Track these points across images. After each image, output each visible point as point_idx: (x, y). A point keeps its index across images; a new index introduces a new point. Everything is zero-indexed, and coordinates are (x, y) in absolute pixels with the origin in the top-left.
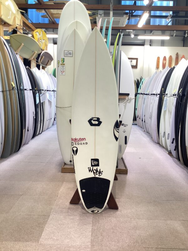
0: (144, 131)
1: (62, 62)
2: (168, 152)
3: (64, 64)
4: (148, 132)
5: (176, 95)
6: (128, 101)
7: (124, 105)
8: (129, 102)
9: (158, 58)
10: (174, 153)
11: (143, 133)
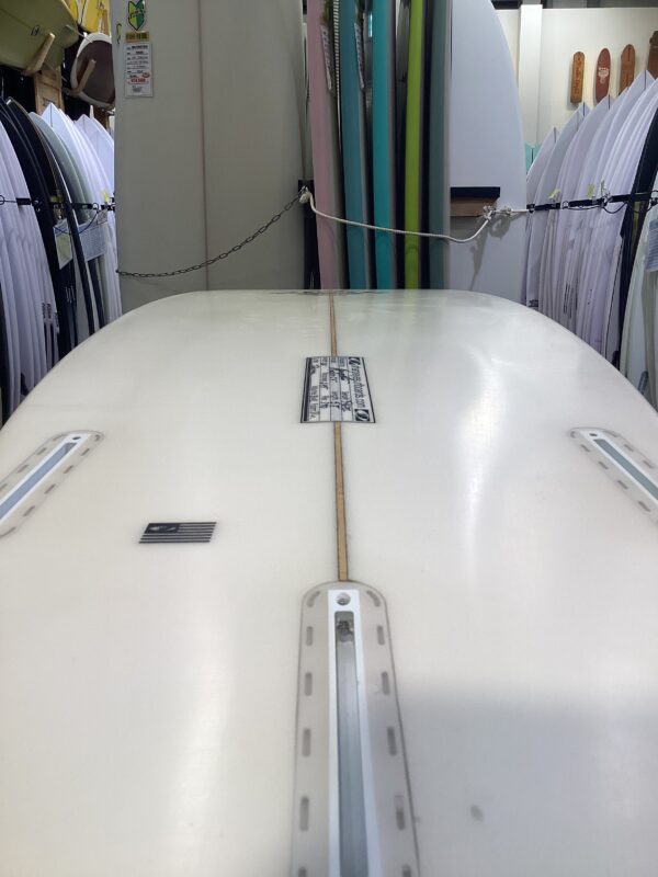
1: (134, 21)
3: (144, 36)
6: (494, 229)
7: (473, 249)
8: (501, 233)
9: (579, 58)
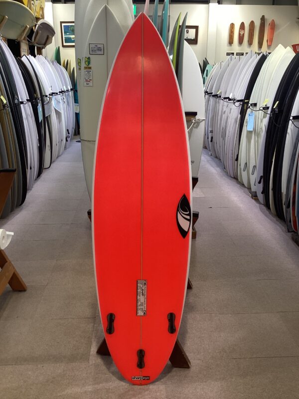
0: (211, 155)
1: (87, 63)
2: (251, 195)
3: (90, 68)
4: (216, 157)
5: (268, 108)
9: (232, 25)
10: (261, 197)
11: (209, 158)
